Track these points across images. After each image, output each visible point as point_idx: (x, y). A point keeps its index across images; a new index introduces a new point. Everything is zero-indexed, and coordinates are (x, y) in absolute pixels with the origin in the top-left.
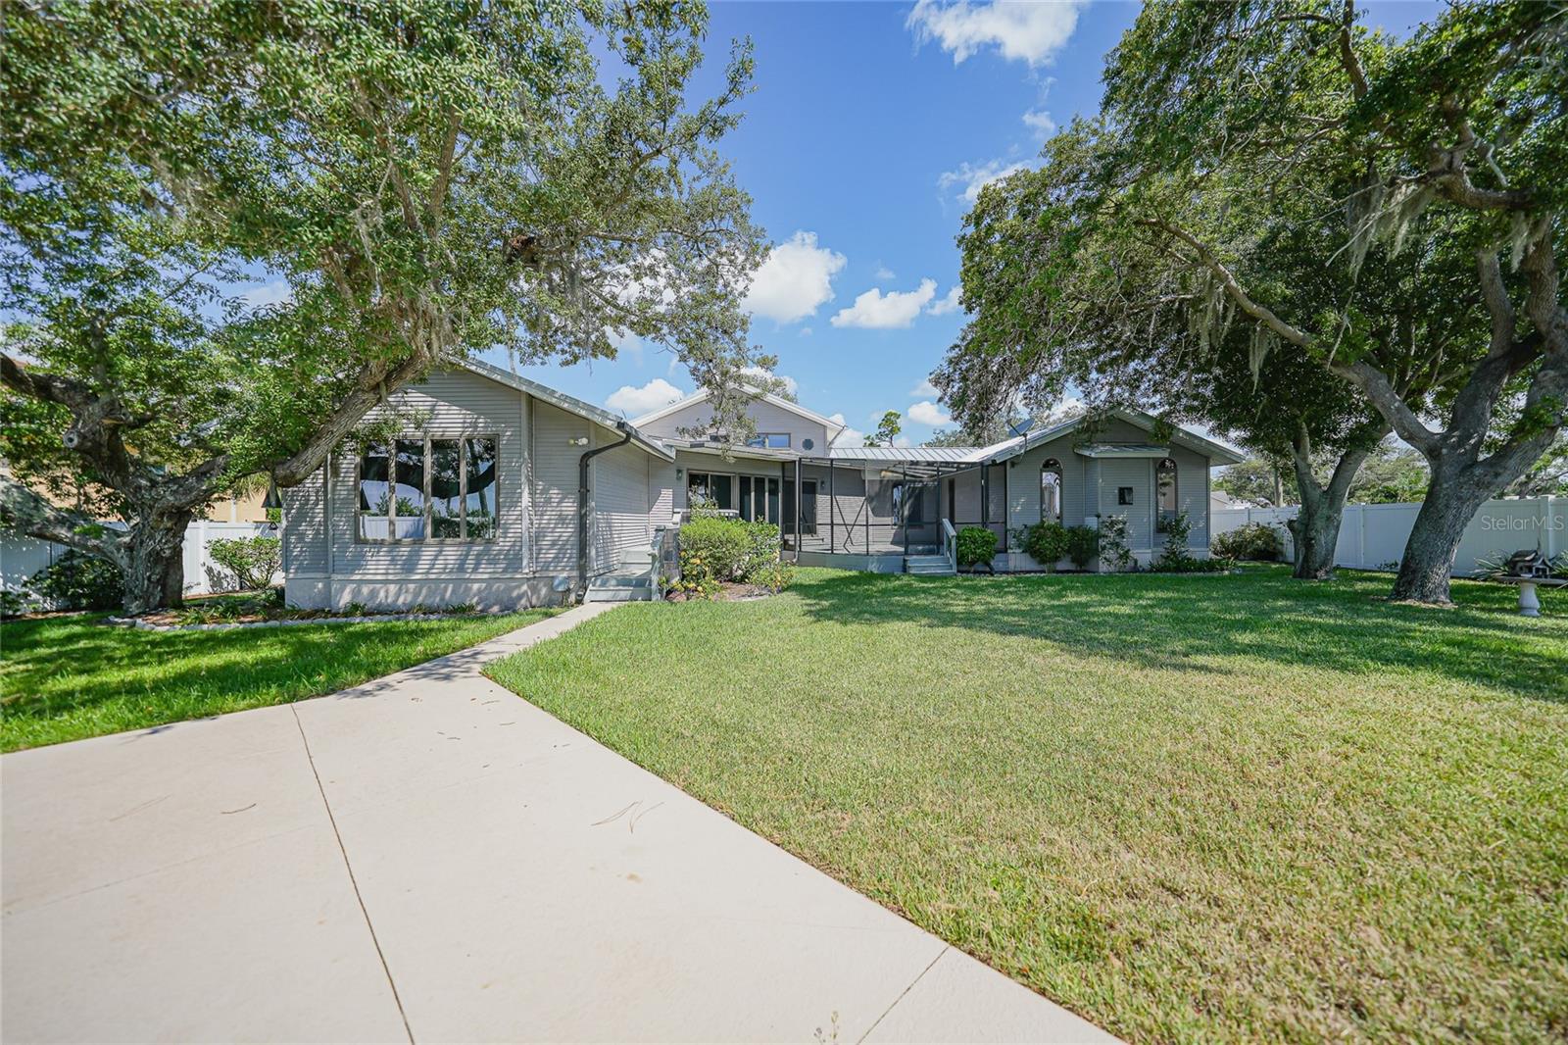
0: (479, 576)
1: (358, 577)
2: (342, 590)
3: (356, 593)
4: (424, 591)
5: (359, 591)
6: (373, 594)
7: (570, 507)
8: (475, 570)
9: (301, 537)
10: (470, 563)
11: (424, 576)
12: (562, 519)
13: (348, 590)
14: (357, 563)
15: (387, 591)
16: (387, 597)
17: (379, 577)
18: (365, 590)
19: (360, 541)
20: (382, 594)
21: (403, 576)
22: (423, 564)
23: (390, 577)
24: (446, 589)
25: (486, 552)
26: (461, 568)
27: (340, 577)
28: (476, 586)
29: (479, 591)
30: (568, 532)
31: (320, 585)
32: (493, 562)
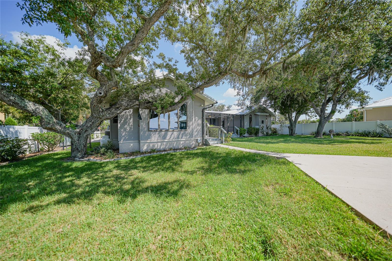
0: (183, 140)
1: (149, 141)
2: (144, 145)
3: (148, 146)
4: (168, 145)
5: (149, 145)
6: (154, 146)
7: (200, 122)
8: (182, 138)
9: (125, 130)
10: (180, 136)
11: (168, 140)
12: (198, 125)
13: (146, 145)
14: (149, 137)
15: (158, 145)
16: (158, 147)
17: (155, 141)
18: (151, 145)
19: (149, 130)
20: (156, 146)
21: (162, 140)
22: (168, 137)
23: (159, 141)
24: (174, 144)
25: (185, 133)
26: (178, 138)
27: (143, 141)
28: (182, 142)
29: (183, 143)
30: (200, 128)
31: (132, 145)
32: (186, 136)
